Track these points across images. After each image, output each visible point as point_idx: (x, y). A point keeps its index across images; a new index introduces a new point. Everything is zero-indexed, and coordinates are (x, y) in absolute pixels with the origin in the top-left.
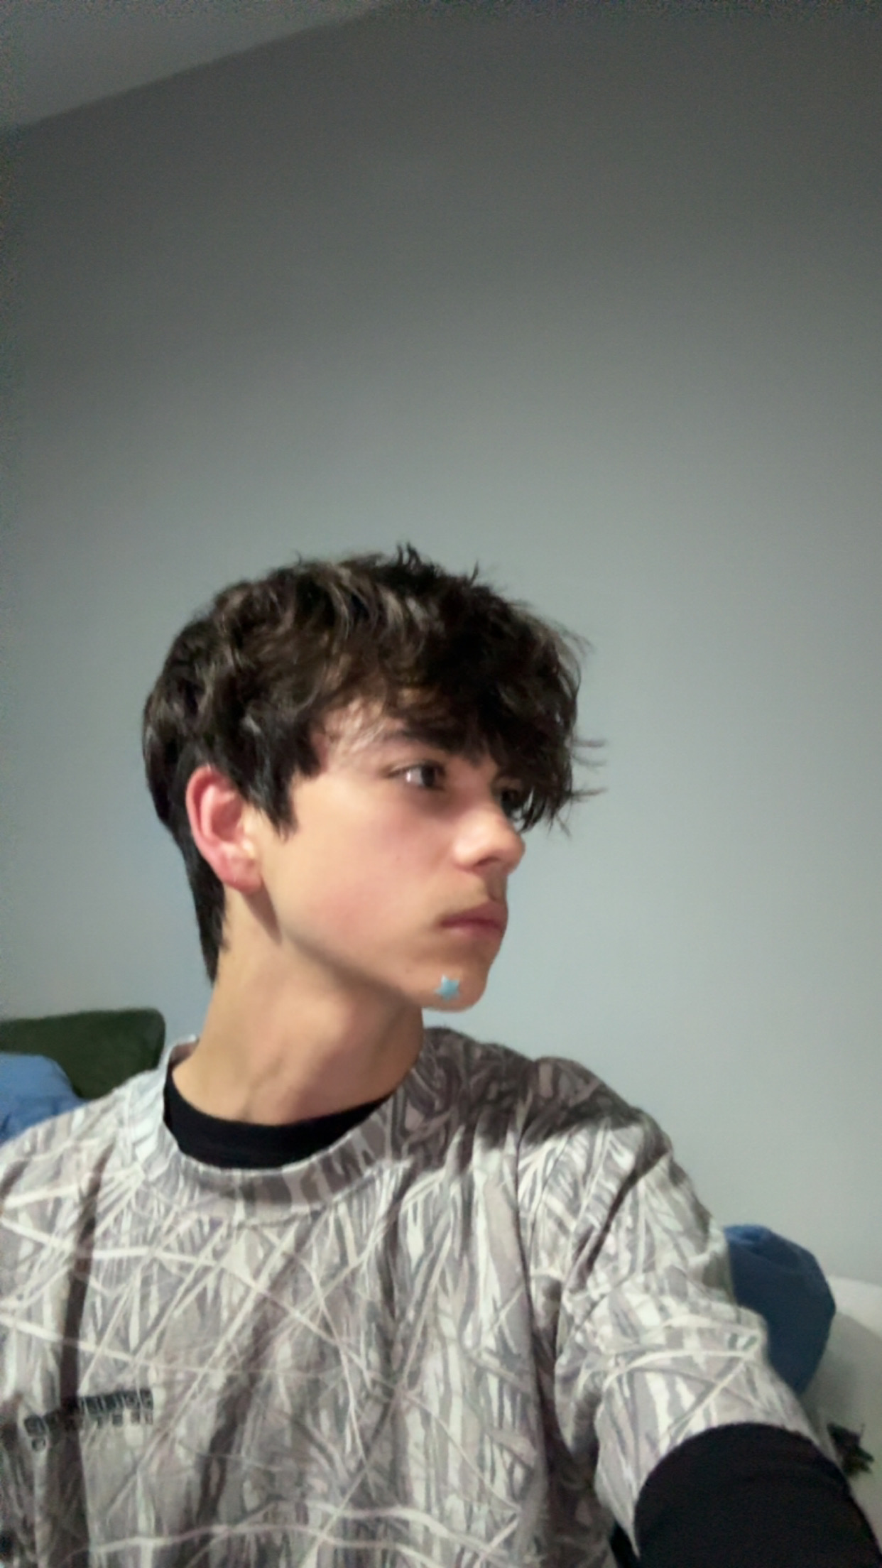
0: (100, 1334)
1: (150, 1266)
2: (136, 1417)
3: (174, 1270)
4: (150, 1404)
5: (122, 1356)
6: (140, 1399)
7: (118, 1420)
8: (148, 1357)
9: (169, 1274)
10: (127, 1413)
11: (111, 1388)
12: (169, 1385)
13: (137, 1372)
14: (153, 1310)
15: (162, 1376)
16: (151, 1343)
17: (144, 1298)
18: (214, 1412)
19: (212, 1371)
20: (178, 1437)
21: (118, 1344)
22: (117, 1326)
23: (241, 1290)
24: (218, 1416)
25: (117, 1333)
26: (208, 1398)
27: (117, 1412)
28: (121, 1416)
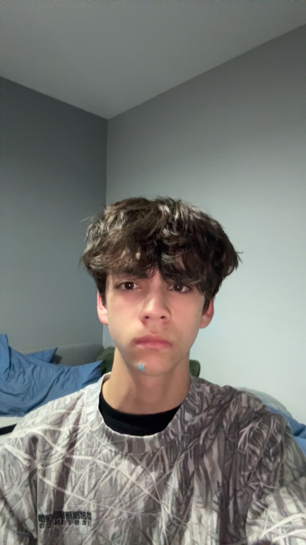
0: (73, 488)
1: (93, 464)
2: (85, 523)
3: (102, 468)
4: (90, 518)
5: (81, 498)
6: (86, 516)
7: (77, 523)
8: (91, 500)
9: (100, 469)
10: (81, 521)
11: (76, 510)
12: (98, 511)
13: (86, 505)
14: (93, 482)
15: (95, 508)
16: (92, 495)
17: (90, 477)
18: (114, 524)
19: (114, 508)
20: (100, 533)
21: (80, 493)
22: (80, 486)
23: (125, 479)
24: (115, 526)
25: (80, 489)
26: (112, 518)
27: (77, 520)
28: (78, 521)
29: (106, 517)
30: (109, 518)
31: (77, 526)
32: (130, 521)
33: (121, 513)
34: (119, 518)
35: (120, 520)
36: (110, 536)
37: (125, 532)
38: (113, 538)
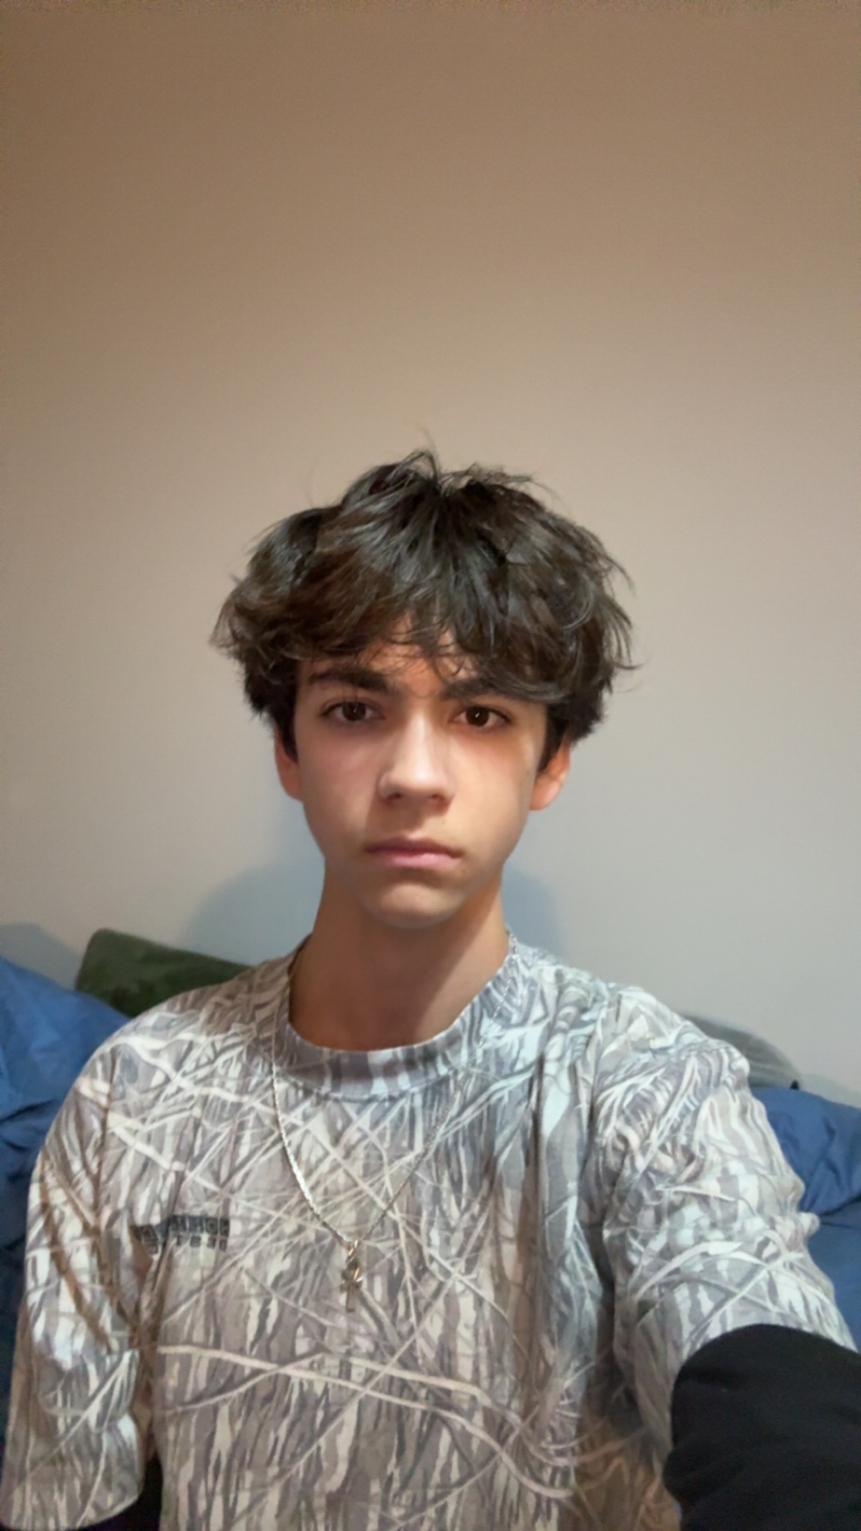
0: (195, 1162)
1: (247, 1113)
2: (212, 1243)
3: (267, 1122)
4: (227, 1233)
5: (212, 1186)
6: (219, 1227)
7: (196, 1242)
8: (231, 1192)
9: (263, 1124)
10: (205, 1237)
11: (197, 1212)
12: (245, 1219)
14: (244, 1151)
15: (240, 1211)
16: (236, 1181)
17: (238, 1140)
18: (281, 1254)
19: (285, 1217)
20: (245, 1268)
21: (209, 1175)
22: (211, 1158)
23: (320, 1153)
24: (285, 1257)
25: (211, 1164)
26: (278, 1239)
27: (197, 1234)
28: (199, 1239)
29: (265, 1235)
30: (271, 1237)
31: (195, 1250)
32: (321, 1248)
33: (300, 1230)
34: (296, 1240)
35: (298, 1244)
36: (270, 1279)
37: (306, 1272)
38: (275, 1284)
